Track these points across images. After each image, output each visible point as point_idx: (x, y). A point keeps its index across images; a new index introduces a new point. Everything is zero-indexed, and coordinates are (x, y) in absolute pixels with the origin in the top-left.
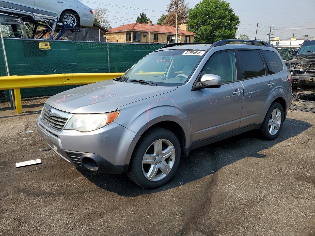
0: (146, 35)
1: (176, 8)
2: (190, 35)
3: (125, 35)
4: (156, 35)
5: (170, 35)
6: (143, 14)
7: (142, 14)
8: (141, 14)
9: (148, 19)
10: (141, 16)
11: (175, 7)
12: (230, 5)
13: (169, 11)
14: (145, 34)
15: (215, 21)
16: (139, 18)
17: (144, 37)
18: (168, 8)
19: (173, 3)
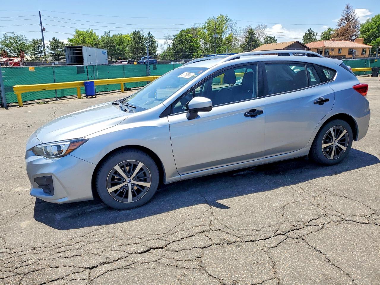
1: (347, 22)
2: (367, 48)
5: (351, 49)
6: (310, 29)
8: (308, 30)
11: (345, 22)
13: (340, 25)
14: (333, 49)
16: (306, 33)
17: (331, 51)
18: (338, 22)
19: (344, 18)
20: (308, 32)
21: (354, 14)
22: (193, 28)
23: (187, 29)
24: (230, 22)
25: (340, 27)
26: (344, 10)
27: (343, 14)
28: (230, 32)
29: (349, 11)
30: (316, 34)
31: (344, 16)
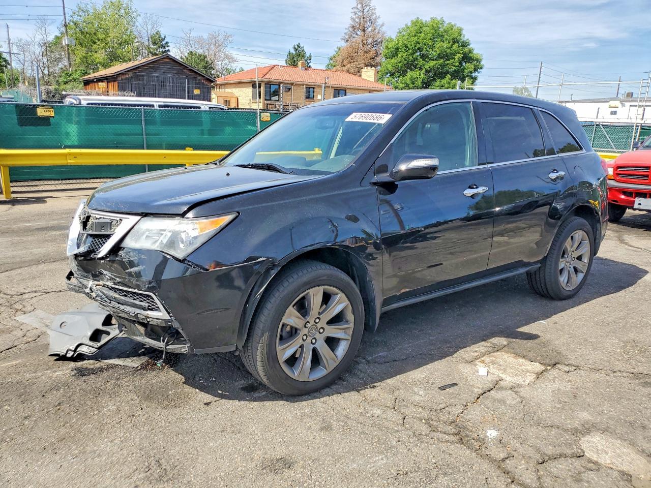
0: (290, 89)
3: (251, 88)
4: (311, 90)
5: (339, 90)
6: (299, 46)
7: (296, 47)
8: (294, 46)
9: (308, 55)
10: (296, 50)
11: (359, 33)
12: (464, 32)
13: (347, 41)
14: (288, 86)
15: (432, 63)
16: (290, 53)
17: (286, 91)
19: (356, 25)
25: (347, 44)
26: (355, 5)
27: (354, 17)
29: (365, 11)
31: (357, 20)
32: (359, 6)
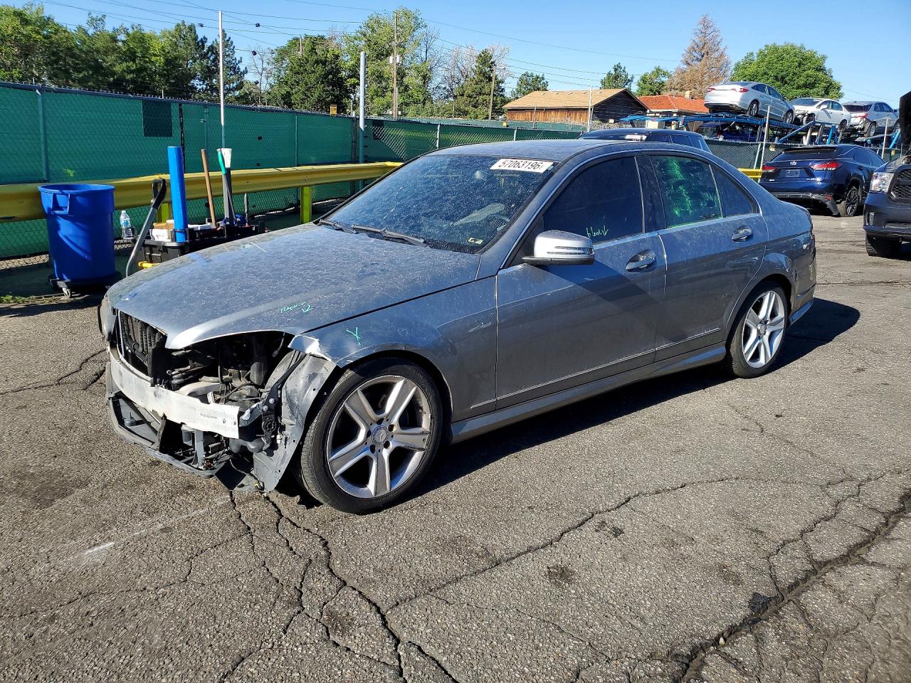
7: (617, 67)
8: (614, 66)
9: (629, 77)
10: (616, 70)
12: (826, 60)
13: (686, 63)
18: (682, 56)
20: (613, 72)
21: (718, 39)
22: (322, 38)
23: (306, 37)
24: (425, 30)
25: (685, 66)
26: (695, 26)
27: (693, 38)
28: (423, 55)
29: (707, 32)
30: (632, 78)
31: (697, 42)
32: (702, 26)
